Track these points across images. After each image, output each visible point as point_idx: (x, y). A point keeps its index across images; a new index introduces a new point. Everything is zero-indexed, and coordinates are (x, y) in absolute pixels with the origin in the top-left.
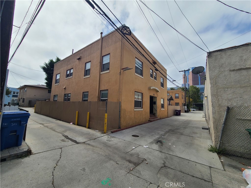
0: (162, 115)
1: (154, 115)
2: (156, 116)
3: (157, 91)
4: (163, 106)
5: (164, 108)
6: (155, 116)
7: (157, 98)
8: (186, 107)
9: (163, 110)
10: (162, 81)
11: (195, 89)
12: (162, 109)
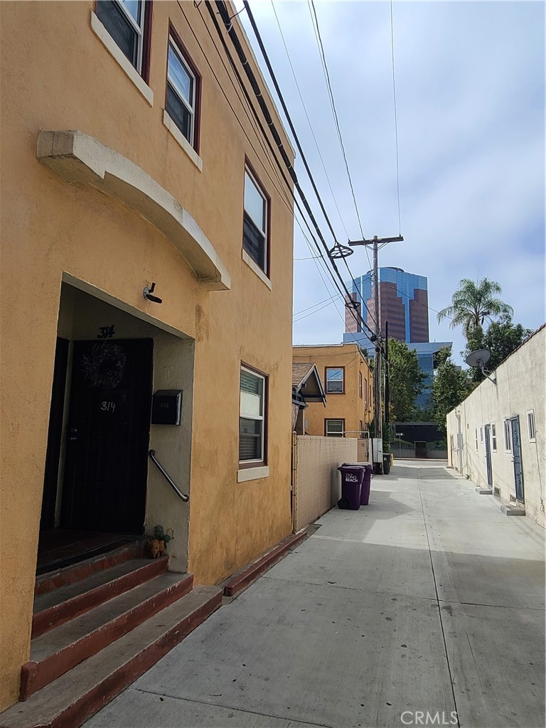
0: (249, 531)
1: (148, 553)
2: (171, 565)
3: (204, 275)
4: (256, 441)
5: (265, 463)
6: (163, 569)
7: (199, 348)
8: (378, 443)
9: (261, 481)
10: (253, 205)
11: (402, 355)
12: (244, 475)
